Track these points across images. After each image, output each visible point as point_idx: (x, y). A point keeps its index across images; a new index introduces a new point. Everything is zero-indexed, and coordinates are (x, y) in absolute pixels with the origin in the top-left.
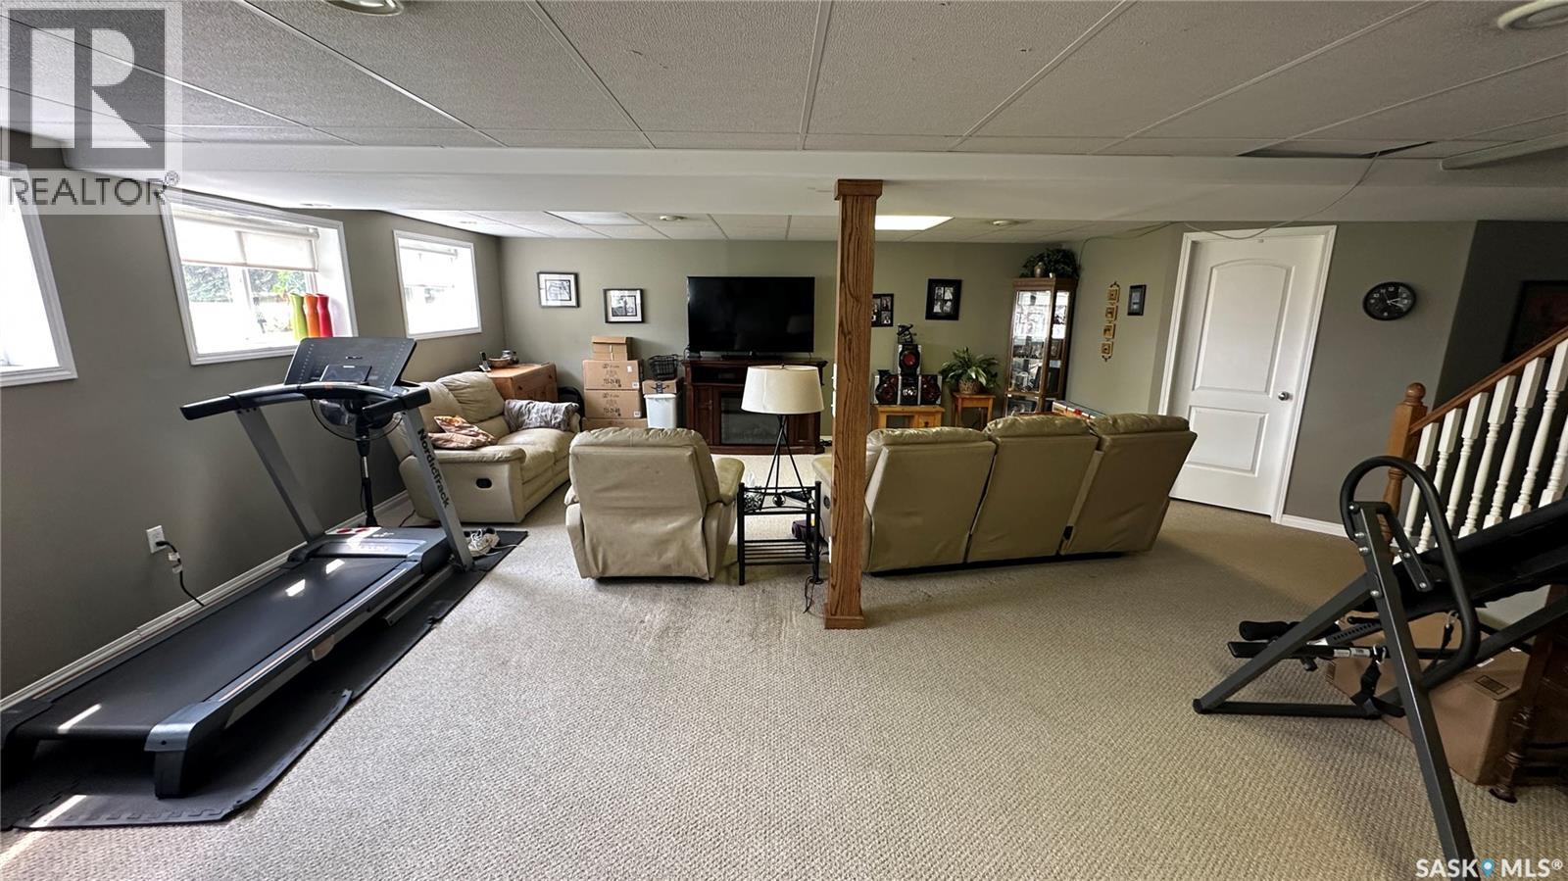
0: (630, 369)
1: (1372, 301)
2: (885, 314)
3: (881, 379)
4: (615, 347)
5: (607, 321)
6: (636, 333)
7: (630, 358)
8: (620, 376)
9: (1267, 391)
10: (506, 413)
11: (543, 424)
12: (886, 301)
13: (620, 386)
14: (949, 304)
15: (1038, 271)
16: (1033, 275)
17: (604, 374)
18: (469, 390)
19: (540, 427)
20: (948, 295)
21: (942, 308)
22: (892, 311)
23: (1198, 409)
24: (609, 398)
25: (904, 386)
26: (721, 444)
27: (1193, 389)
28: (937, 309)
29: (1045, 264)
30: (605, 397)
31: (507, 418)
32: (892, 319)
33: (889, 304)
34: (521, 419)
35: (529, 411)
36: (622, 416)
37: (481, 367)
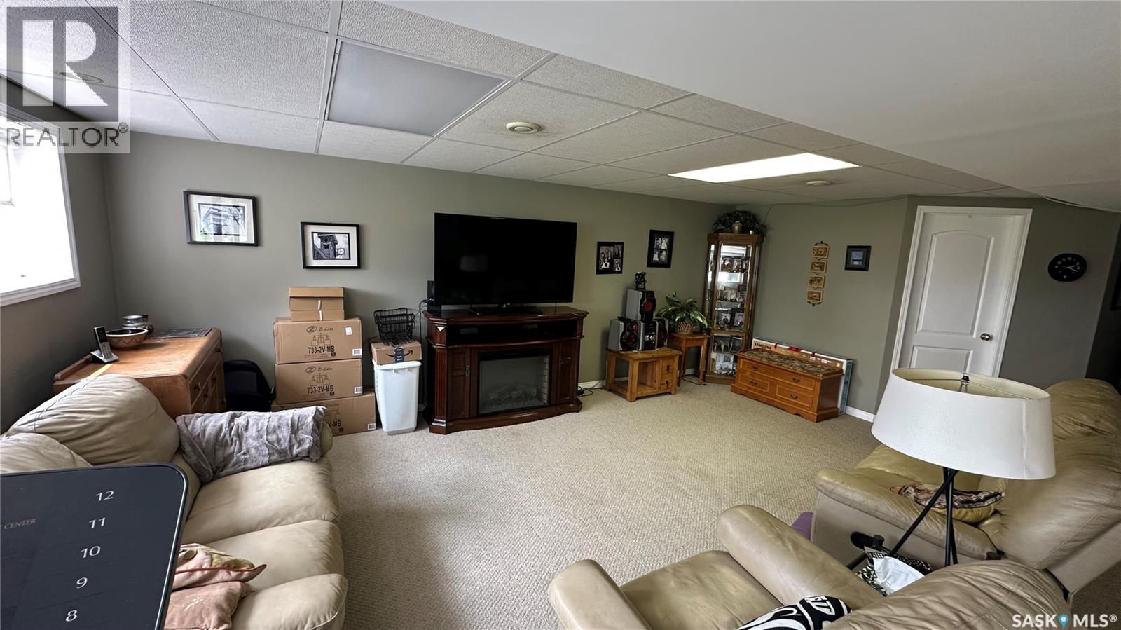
0: (349, 331)
1: (1057, 267)
2: (617, 261)
3: (625, 326)
4: (325, 302)
5: (306, 267)
6: (354, 282)
7: (348, 315)
8: (333, 341)
9: (972, 333)
10: (188, 449)
11: (275, 457)
12: (618, 249)
13: (333, 355)
14: (664, 253)
15: (736, 228)
16: (732, 231)
17: (308, 340)
18: (113, 428)
19: (271, 463)
20: (664, 246)
21: (659, 257)
22: (622, 258)
23: (920, 348)
24: (316, 373)
25: (646, 333)
26: (479, 416)
27: (916, 332)
28: (656, 258)
29: (741, 222)
30: (311, 371)
31: (194, 459)
32: (621, 266)
33: (620, 252)
34: (220, 454)
35: (239, 436)
36: (337, 395)
37: (96, 353)
